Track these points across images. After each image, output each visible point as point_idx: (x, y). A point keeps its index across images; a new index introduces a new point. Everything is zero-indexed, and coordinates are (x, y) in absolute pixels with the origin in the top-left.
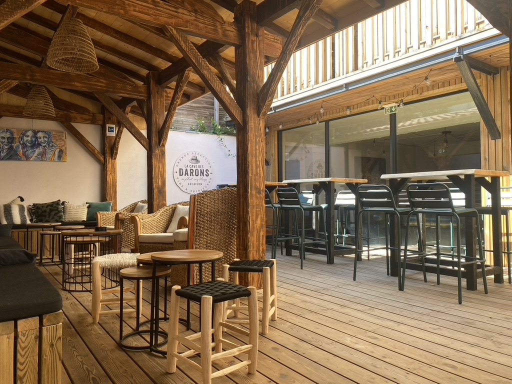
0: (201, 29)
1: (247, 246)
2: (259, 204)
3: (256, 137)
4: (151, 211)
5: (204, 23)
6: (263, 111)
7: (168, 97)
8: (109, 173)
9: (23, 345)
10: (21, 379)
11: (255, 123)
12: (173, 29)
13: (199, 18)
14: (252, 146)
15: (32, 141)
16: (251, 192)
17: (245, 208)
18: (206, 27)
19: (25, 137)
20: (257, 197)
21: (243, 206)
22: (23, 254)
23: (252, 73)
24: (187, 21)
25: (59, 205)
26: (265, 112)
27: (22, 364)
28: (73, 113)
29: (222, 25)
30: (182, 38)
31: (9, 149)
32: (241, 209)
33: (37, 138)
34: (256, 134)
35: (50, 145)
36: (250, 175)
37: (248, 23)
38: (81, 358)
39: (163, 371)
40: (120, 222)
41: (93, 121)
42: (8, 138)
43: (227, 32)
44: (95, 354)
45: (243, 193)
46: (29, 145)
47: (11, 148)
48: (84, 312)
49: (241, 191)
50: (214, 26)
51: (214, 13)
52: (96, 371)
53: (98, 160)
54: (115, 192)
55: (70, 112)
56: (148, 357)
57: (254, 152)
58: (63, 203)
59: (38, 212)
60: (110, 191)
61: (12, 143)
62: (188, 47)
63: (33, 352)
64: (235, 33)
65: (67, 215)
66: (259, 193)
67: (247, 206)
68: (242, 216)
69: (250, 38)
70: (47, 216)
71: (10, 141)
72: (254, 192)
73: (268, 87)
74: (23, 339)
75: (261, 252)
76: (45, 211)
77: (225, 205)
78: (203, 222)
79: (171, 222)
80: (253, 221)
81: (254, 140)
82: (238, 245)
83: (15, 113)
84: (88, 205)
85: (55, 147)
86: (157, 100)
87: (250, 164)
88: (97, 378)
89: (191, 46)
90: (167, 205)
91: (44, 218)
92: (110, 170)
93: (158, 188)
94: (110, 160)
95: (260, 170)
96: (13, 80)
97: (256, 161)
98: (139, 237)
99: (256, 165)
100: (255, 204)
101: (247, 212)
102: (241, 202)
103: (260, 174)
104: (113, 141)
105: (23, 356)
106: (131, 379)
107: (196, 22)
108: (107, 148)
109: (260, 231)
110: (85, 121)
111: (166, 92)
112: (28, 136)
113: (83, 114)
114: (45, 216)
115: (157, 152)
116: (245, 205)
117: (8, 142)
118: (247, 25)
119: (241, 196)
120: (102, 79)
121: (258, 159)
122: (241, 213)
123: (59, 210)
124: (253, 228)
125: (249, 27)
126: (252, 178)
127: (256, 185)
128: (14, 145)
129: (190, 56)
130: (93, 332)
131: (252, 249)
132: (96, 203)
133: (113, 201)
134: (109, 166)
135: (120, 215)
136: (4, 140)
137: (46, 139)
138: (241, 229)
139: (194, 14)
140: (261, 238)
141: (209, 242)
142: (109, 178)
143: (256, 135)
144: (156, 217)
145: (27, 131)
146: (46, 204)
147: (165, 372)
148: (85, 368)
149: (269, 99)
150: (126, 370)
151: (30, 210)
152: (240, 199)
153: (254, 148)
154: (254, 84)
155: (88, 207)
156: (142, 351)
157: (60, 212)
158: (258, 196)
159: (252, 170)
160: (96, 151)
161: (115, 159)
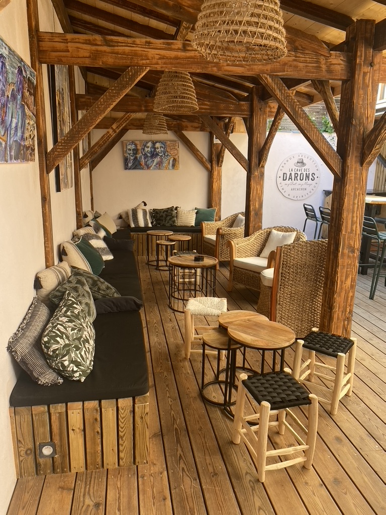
0: (300, 70)
1: (332, 305)
2: (351, 264)
3: (356, 189)
4: (247, 234)
5: (305, 62)
6: (368, 160)
7: (271, 112)
8: (215, 180)
9: (122, 416)
10: (122, 438)
11: (355, 174)
12: (268, 77)
13: (299, 57)
14: (349, 200)
15: (151, 151)
16: (343, 250)
17: (334, 267)
18: (307, 66)
19: (146, 148)
20: (349, 257)
21: (333, 264)
22: (133, 303)
23: (359, 114)
24: (285, 64)
25: (173, 211)
26: (371, 160)
27: (122, 428)
28: (184, 122)
29: (327, 59)
30: (277, 86)
31: (134, 159)
32: (330, 266)
33: (155, 148)
34: (357, 186)
35: (166, 154)
36: (344, 233)
37: (361, 51)
38: (171, 401)
39: (230, 438)
40: (220, 236)
41: (202, 129)
42: (133, 150)
43: (332, 67)
44: (182, 400)
45: (333, 249)
46: (149, 155)
47: (136, 159)
48: (180, 342)
49: (332, 248)
50: (318, 62)
51: (319, 46)
52: (180, 421)
53: (206, 168)
54: (220, 199)
55: (183, 121)
56: (221, 416)
57: (351, 207)
58: (176, 208)
59: (157, 217)
60: (215, 198)
61: (136, 154)
62: (284, 94)
63: (129, 421)
64: (343, 66)
65: (179, 220)
66: (353, 252)
67: (337, 266)
68: (330, 273)
69: (362, 69)
70: (164, 220)
71: (135, 152)
72: (346, 251)
73: (377, 133)
74: (123, 412)
75: (347, 313)
76: (162, 216)
77: (314, 258)
78: (288, 273)
79: (265, 246)
80: (342, 282)
81: (353, 194)
82: (324, 300)
83: (137, 126)
84: (196, 211)
85: (170, 156)
86: (260, 118)
87: (345, 221)
88: (179, 431)
89: (287, 93)
90: (263, 228)
91: (161, 222)
92: (216, 177)
93: (255, 210)
94: (217, 167)
95: (356, 227)
96: (132, 112)
97: (353, 217)
98: (233, 260)
99: (352, 221)
100: (346, 264)
101: (336, 272)
102: (331, 259)
103: (356, 231)
104: (220, 148)
105: (123, 423)
106: (203, 440)
107: (295, 63)
108: (214, 156)
109: (349, 292)
110: (195, 129)
111: (270, 107)
112: (148, 147)
113: (193, 122)
114: (162, 220)
115: (256, 174)
116: (334, 264)
117: (134, 153)
118: (359, 54)
119: (332, 253)
120: (206, 101)
121: (355, 215)
122: (330, 270)
123: (173, 215)
124: (341, 288)
125: (361, 56)
126: (345, 237)
127: (349, 243)
128: (138, 156)
129: (285, 105)
130: (183, 369)
131: (337, 310)
132: (203, 209)
133: (218, 207)
134: (215, 173)
135: (220, 231)
136: (130, 152)
137: (162, 149)
138: (328, 286)
139: (293, 53)
140: (349, 298)
141: (293, 292)
142: (215, 186)
143: (356, 188)
144: (251, 241)
145: (147, 143)
146: (163, 209)
147: (231, 440)
148: (172, 415)
149: (377, 148)
150: (201, 428)
151: (151, 213)
152: (330, 256)
153: (351, 203)
154: (360, 127)
155: (197, 213)
156: (218, 407)
157: (173, 217)
158: (351, 255)
159: (346, 227)
160: (204, 158)
161: (221, 166)
